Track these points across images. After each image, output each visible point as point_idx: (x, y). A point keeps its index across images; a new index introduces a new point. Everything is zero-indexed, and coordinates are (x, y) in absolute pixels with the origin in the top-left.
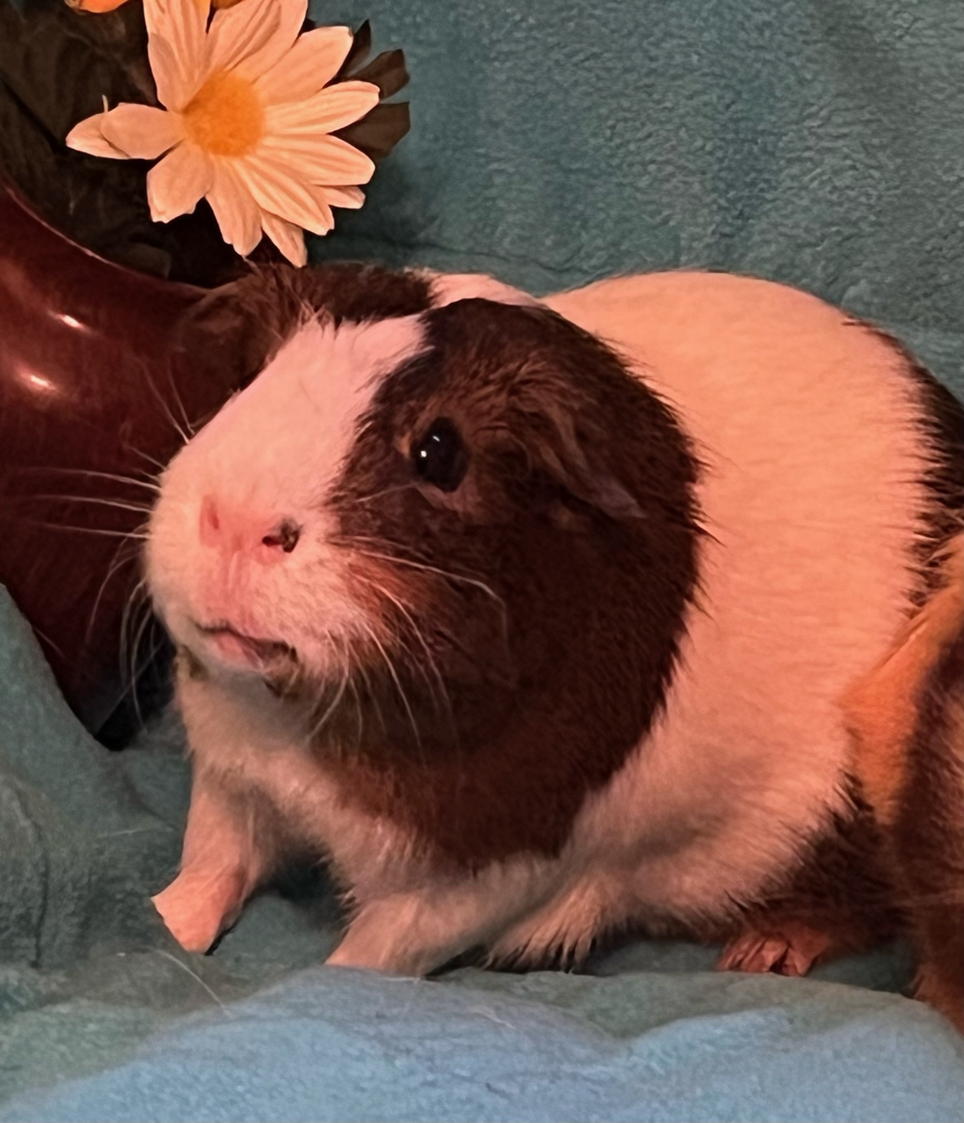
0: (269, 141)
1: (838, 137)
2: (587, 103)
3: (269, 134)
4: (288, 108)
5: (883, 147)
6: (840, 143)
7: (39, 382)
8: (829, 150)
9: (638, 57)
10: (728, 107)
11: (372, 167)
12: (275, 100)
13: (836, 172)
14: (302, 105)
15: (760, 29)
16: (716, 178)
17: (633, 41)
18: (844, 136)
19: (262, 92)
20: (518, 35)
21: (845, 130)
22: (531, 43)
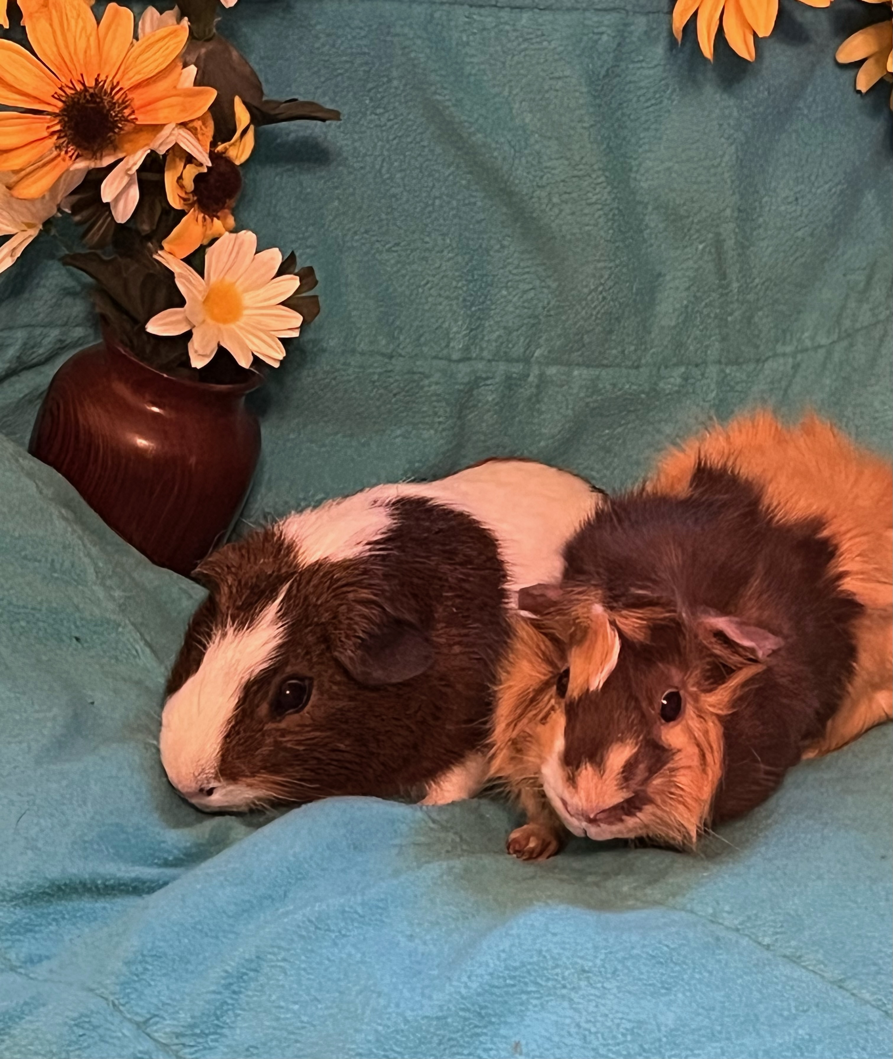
0: (246, 312)
1: (524, 274)
2: (395, 269)
3: (247, 308)
4: (252, 294)
5: (549, 277)
6: (526, 276)
7: (141, 442)
8: (520, 281)
9: (419, 244)
10: (467, 264)
11: (301, 318)
12: (246, 290)
13: (525, 292)
14: (262, 291)
15: (479, 222)
16: (464, 300)
17: (416, 236)
18: (528, 273)
19: (239, 286)
20: (357, 237)
21: (527, 270)
22: (363, 241)
